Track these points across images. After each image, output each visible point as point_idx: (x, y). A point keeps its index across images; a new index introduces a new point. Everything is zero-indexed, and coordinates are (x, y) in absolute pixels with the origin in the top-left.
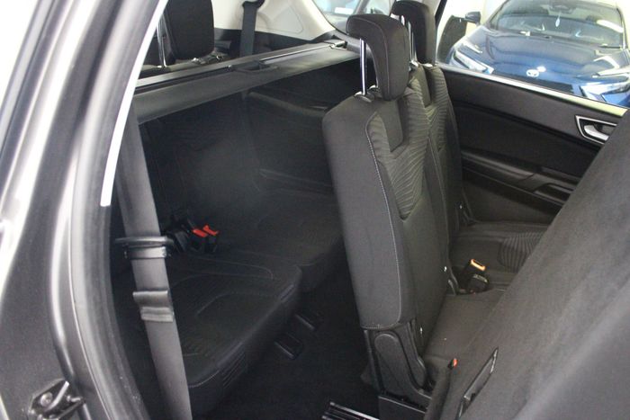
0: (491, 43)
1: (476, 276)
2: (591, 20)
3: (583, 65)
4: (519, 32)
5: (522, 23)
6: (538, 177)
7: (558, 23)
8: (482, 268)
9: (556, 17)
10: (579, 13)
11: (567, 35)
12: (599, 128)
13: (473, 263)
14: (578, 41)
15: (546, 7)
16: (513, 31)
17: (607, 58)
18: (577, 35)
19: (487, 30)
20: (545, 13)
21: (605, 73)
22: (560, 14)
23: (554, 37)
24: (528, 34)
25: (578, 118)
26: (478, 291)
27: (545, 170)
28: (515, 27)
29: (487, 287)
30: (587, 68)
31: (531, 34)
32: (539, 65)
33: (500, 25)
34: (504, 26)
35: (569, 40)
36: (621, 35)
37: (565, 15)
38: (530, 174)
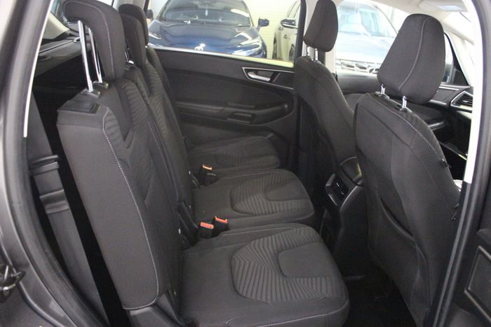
0: (165, 31)
1: (208, 174)
2: (227, 10)
3: (230, 40)
4: (182, 22)
5: (182, 15)
6: (227, 109)
7: (207, 13)
8: (211, 169)
9: (205, 10)
10: (219, 5)
11: (214, 21)
12: (256, 72)
13: (204, 167)
14: (222, 24)
15: (197, 3)
16: (178, 21)
17: (243, 34)
18: (220, 20)
19: (159, 22)
20: (196, 7)
21: (244, 43)
22: (207, 7)
23: (207, 23)
24: (189, 22)
25: (244, 68)
26: (212, 183)
27: (230, 104)
28: (178, 19)
29: (216, 179)
30: (233, 41)
31: (191, 22)
32: (200, 43)
33: (167, 18)
34: (170, 18)
35: (215, 23)
36: (248, 18)
37: (210, 8)
38: (220, 108)
